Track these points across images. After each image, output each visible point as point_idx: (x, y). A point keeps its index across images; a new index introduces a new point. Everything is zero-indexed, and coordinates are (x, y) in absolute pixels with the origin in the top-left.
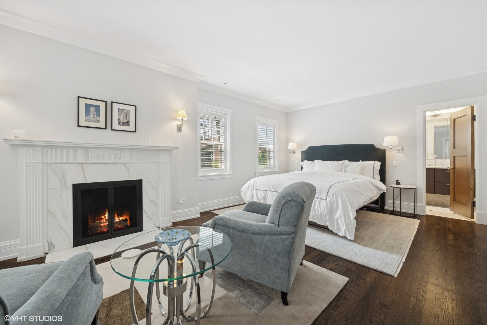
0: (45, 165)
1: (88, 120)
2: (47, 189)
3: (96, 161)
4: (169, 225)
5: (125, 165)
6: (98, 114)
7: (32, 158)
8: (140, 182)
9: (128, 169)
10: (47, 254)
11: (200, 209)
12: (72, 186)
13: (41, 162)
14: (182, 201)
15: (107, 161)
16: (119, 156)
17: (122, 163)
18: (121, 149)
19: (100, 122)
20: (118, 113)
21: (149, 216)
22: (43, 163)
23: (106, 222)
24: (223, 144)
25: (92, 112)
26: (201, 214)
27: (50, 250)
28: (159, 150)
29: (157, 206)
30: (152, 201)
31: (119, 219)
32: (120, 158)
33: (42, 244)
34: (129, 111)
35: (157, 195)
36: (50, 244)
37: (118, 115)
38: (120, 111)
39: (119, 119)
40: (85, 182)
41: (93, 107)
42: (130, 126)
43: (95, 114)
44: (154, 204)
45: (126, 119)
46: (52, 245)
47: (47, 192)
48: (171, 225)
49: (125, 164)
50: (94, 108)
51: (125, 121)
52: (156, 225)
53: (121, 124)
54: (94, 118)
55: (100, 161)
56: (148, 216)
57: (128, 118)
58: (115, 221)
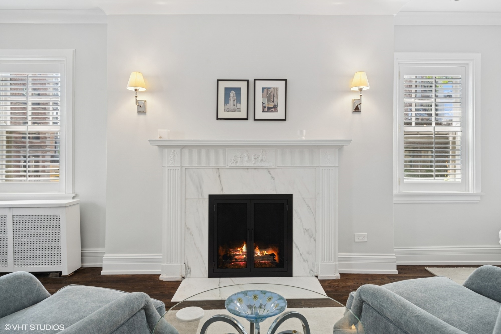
0: (184, 169)
1: (228, 110)
2: (186, 199)
3: (234, 165)
4: (334, 275)
5: (269, 171)
6: (239, 101)
7: (172, 161)
8: (288, 199)
9: (273, 178)
10: (184, 278)
11: (398, 259)
12: (208, 197)
13: (180, 166)
14: (361, 238)
15: (246, 165)
16: (260, 158)
17: (266, 168)
18: (264, 147)
19: (241, 110)
20: (263, 95)
21: (302, 253)
22: (182, 167)
23: (243, 255)
24: (458, 129)
25: (232, 98)
26: (399, 268)
27: (186, 274)
28: (318, 147)
29: (315, 241)
30: (307, 231)
31: (262, 254)
32: (262, 160)
33: (179, 265)
34: (277, 89)
35: (315, 222)
36: (187, 266)
37: (262, 97)
38: (265, 90)
39: (263, 103)
40: (221, 193)
41: (233, 91)
42: (278, 111)
43: (235, 101)
44: (310, 237)
45: (273, 102)
46: (188, 268)
47: (185, 202)
48: (337, 276)
49: (269, 169)
50: (234, 93)
51: (272, 105)
52: (313, 271)
53: (266, 109)
54: (234, 105)
55: (238, 165)
56: (301, 255)
57: (275, 100)
58: (256, 255)
